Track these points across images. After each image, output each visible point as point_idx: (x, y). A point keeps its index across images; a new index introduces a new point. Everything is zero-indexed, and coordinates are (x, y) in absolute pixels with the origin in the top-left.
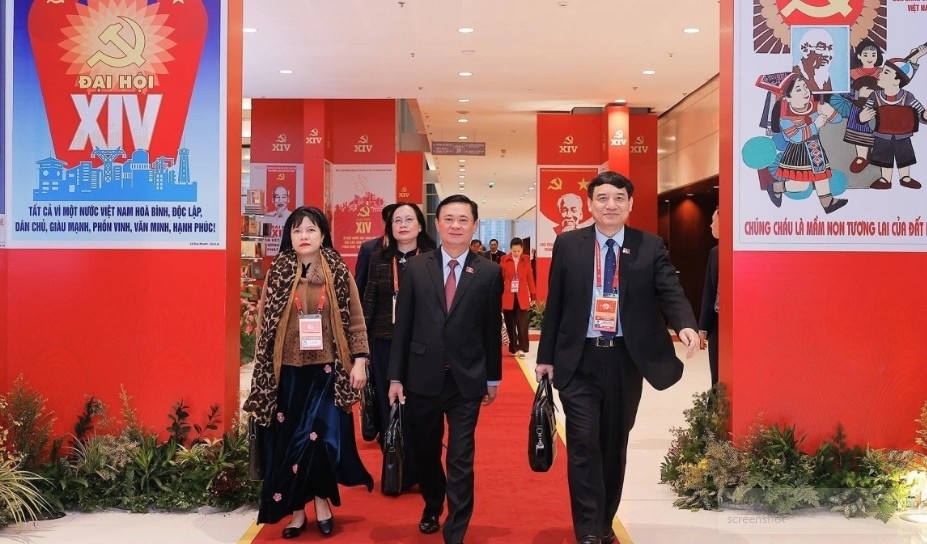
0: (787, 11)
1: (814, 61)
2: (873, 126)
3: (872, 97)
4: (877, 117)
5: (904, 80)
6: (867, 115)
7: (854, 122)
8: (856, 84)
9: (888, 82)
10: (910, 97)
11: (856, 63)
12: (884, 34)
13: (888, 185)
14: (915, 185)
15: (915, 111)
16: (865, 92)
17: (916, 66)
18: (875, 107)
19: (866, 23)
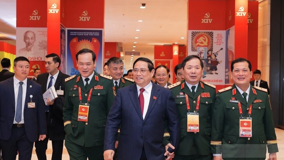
0: (197, 44)
1: (201, 53)
2: (210, 64)
3: (210, 59)
4: (211, 63)
5: (216, 56)
6: (210, 62)
7: (208, 63)
8: (208, 57)
9: (213, 57)
10: (217, 59)
11: (208, 53)
12: (213, 49)
13: (213, 74)
14: (217, 74)
15: (217, 62)
16: (209, 58)
17: (218, 54)
18: (211, 61)
19: (210, 47)
